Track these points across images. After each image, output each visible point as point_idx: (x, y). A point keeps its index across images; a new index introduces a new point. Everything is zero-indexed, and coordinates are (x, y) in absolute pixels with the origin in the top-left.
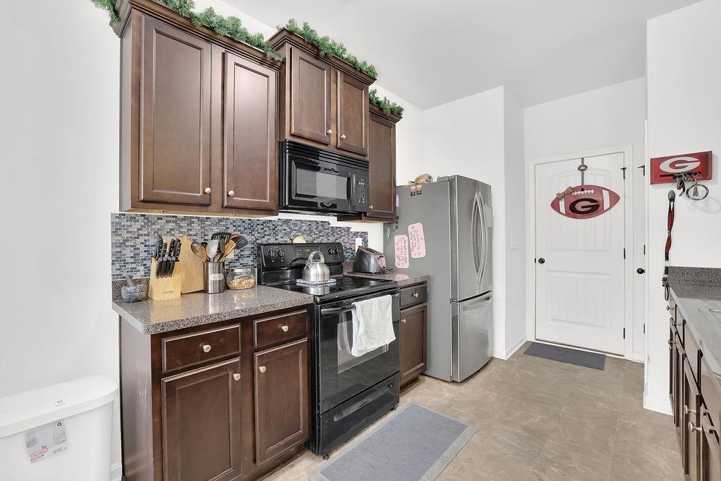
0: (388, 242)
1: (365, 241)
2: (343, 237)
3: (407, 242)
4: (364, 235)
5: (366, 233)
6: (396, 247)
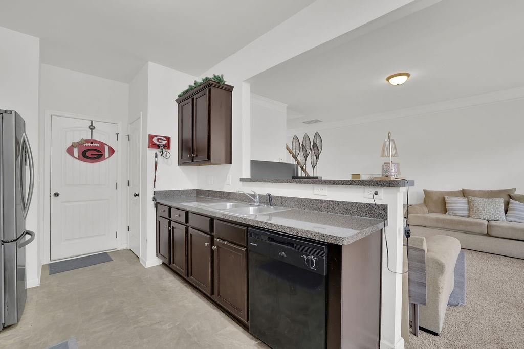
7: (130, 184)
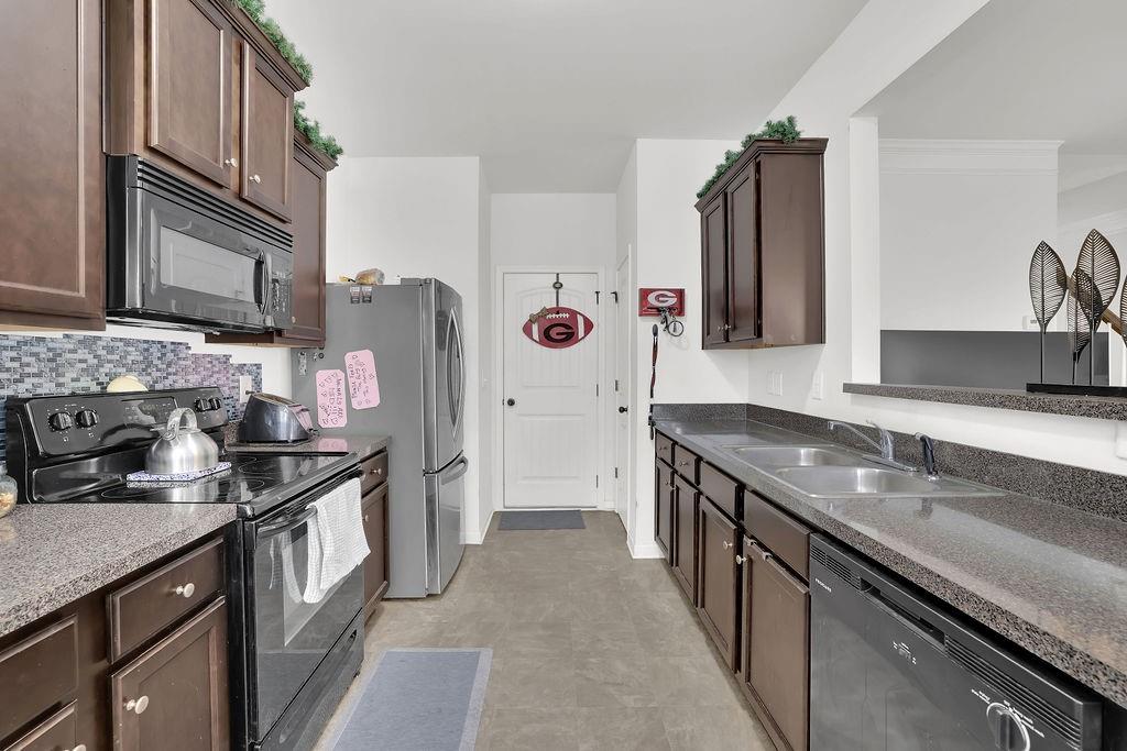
0: (300, 382)
1: (257, 382)
2: (216, 376)
3: (343, 382)
4: (255, 371)
5: (259, 366)
6: (320, 390)
7: (619, 386)
